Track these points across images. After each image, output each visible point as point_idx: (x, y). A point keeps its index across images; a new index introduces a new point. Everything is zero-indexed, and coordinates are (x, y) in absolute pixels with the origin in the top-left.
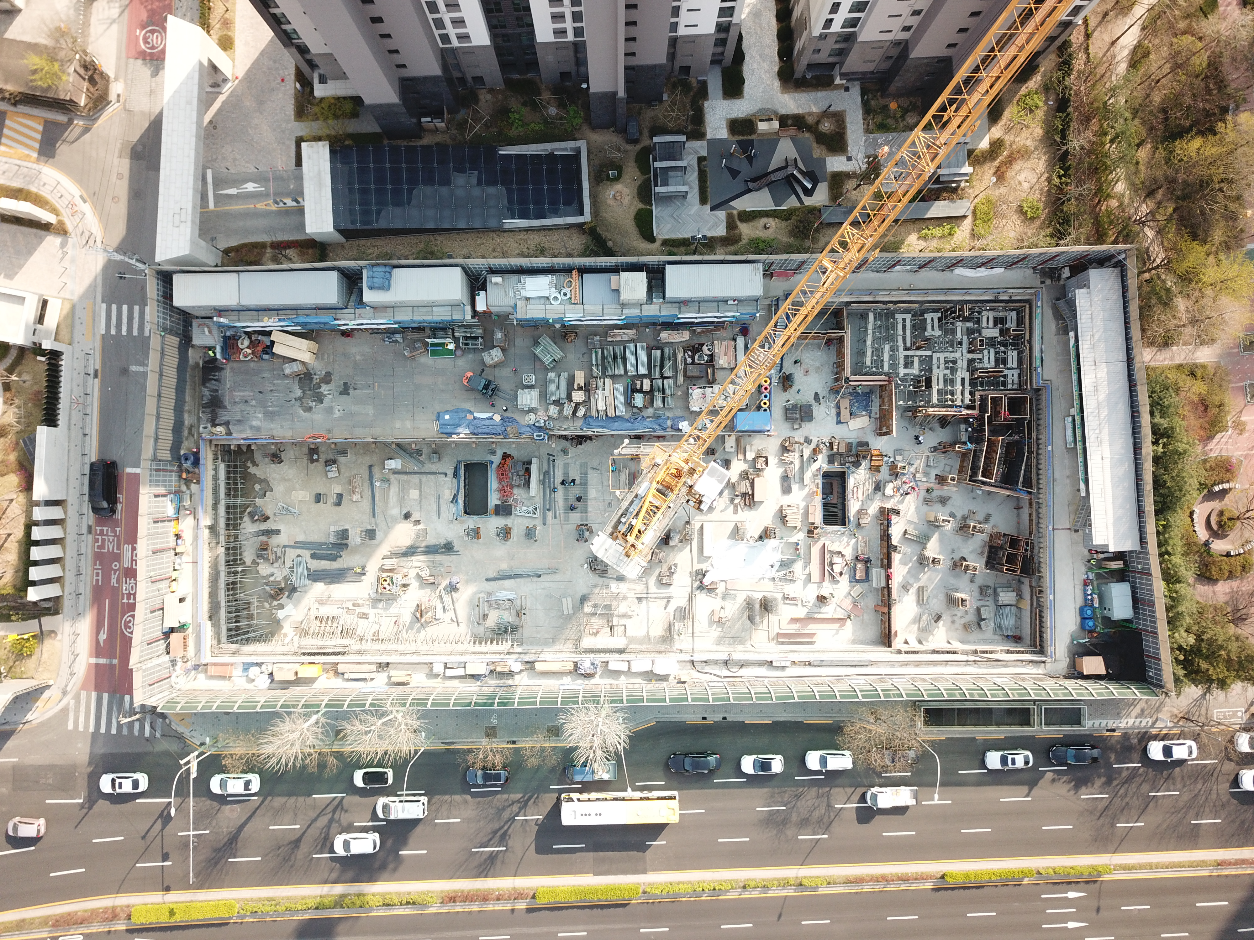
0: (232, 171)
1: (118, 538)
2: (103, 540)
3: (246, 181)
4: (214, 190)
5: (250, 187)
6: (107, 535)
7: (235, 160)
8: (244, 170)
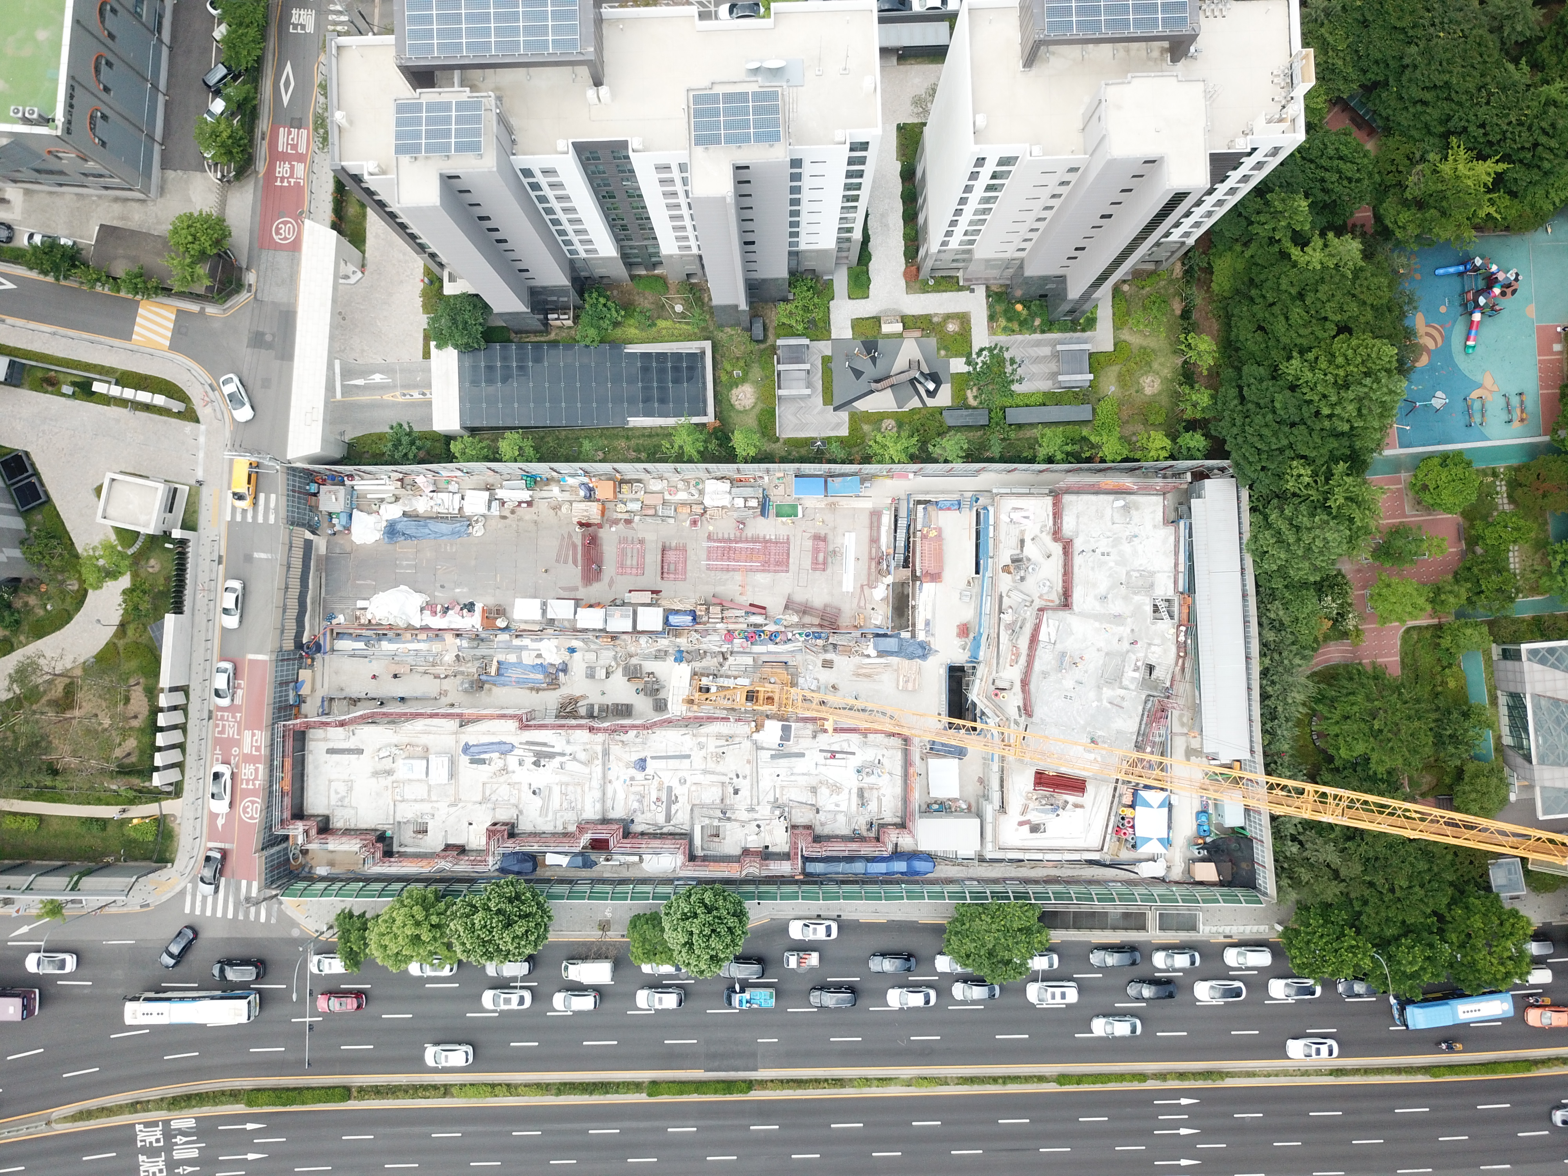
0: (360, 362)
1: (239, 723)
2: (224, 726)
3: (374, 373)
4: (342, 381)
5: (377, 378)
6: (227, 720)
7: (363, 351)
8: (372, 361)
